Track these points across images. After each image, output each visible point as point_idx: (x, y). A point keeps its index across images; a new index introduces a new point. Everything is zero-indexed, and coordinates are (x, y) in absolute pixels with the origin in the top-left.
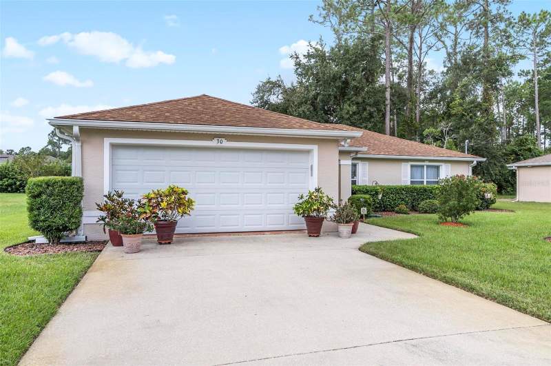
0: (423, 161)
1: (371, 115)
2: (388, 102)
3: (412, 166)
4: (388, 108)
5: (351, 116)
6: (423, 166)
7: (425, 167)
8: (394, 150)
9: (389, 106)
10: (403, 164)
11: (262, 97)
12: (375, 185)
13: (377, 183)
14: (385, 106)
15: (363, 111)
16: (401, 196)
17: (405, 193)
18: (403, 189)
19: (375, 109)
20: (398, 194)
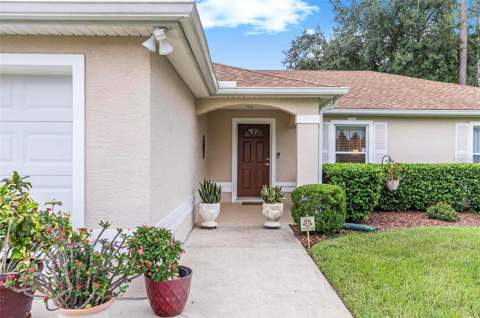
1: (435, 63)
2: (464, 46)
3: (476, 129)
4: (464, 55)
5: (405, 68)
8: (442, 101)
9: (465, 51)
10: (457, 124)
11: (296, 55)
12: (385, 163)
13: (390, 160)
14: (459, 52)
15: (423, 59)
16: (445, 184)
17: (453, 178)
18: (449, 172)
19: (441, 55)
20: (438, 179)
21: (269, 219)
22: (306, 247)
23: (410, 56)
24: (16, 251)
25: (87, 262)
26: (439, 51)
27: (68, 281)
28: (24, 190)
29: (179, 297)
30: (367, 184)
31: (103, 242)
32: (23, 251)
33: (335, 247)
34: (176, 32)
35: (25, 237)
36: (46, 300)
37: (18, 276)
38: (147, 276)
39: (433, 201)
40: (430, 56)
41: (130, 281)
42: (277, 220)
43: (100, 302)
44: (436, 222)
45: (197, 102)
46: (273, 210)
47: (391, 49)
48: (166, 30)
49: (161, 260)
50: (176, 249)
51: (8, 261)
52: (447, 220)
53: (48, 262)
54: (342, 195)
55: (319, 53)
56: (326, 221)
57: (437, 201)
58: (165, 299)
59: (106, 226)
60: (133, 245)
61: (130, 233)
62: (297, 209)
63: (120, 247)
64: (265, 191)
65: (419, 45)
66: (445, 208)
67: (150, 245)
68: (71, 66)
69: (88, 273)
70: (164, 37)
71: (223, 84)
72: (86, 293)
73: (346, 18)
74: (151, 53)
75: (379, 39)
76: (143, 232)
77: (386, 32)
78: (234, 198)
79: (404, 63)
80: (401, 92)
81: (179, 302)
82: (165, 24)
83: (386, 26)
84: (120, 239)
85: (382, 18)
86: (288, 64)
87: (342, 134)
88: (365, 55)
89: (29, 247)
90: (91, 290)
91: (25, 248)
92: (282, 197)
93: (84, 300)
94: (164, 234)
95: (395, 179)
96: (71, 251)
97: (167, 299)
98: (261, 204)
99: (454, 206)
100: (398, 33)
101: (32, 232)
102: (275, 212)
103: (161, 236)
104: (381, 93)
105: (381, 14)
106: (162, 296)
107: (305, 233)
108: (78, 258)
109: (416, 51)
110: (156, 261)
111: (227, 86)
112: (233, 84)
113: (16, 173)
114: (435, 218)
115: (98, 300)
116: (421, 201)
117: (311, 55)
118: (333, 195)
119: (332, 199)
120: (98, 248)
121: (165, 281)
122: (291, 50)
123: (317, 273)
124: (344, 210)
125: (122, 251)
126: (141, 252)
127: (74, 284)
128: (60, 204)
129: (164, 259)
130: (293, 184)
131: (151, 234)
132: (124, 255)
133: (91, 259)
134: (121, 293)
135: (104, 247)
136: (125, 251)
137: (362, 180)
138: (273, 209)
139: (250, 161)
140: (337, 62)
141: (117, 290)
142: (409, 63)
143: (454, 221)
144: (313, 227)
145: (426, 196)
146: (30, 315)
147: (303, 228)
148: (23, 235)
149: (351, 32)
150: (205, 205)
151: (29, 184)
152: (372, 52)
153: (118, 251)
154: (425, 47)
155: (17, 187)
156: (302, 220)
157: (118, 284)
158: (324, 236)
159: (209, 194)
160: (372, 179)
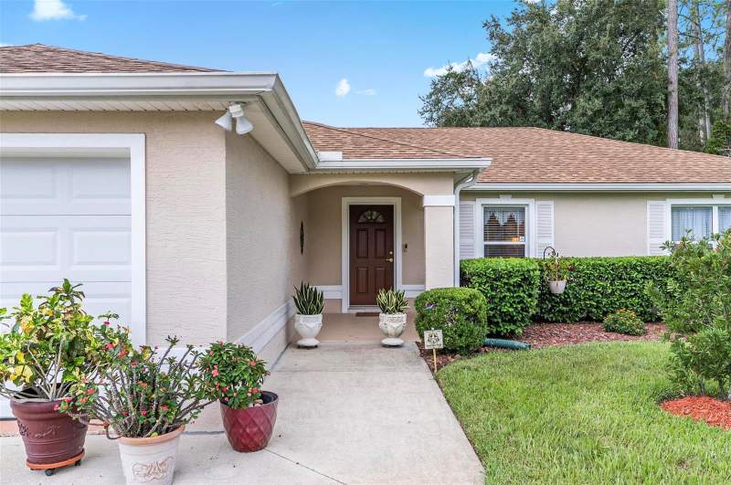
0: (710, 194)
1: (634, 114)
2: (674, 87)
3: (675, 209)
4: (674, 100)
6: (708, 209)
7: (715, 209)
8: (629, 171)
9: (675, 95)
10: (650, 202)
11: (438, 102)
12: (547, 257)
13: (554, 252)
14: (666, 95)
15: (617, 107)
16: (629, 285)
17: (640, 276)
18: (634, 268)
19: (641, 102)
20: (620, 278)
21: (387, 335)
22: (433, 370)
23: (598, 103)
24: (67, 373)
25: (153, 384)
26: (639, 95)
27: (130, 405)
28: (77, 300)
29: (262, 428)
30: (520, 286)
31: (171, 361)
32: (76, 373)
33: (469, 368)
34: (256, 106)
35: (78, 356)
36: (106, 427)
37: (75, 400)
38: (223, 402)
39: (613, 308)
40: (627, 102)
41: (202, 407)
42: (398, 336)
43: (167, 431)
44: (613, 336)
45: (291, 179)
46: (392, 323)
47: (573, 92)
48: (244, 105)
49: (240, 383)
50: (258, 370)
51: (58, 385)
52: (629, 333)
53: (106, 386)
54: (481, 301)
55: (470, 100)
56: (460, 336)
57: (620, 308)
58: (244, 431)
59: (174, 342)
60: (206, 365)
61: (202, 350)
62: (423, 322)
63: (191, 367)
64: (382, 297)
65: (610, 87)
66: (628, 317)
67: (227, 366)
68: (128, 149)
69: (154, 396)
70: (242, 114)
71: (324, 155)
72: (152, 419)
73: (508, 48)
74: (227, 132)
75: (554, 79)
76: (217, 349)
77: (565, 69)
78: (345, 308)
79: (590, 113)
80: (575, 159)
81: (261, 433)
82: (243, 99)
83: (563, 61)
84: (190, 358)
85: (558, 50)
86: (427, 115)
87: (493, 217)
88: (535, 101)
89: (82, 368)
90: (157, 415)
91: (78, 369)
92: (404, 304)
93: (150, 428)
94: (244, 352)
95: (561, 278)
96: (134, 372)
97: (248, 430)
98: (377, 314)
99: (642, 314)
100: (582, 69)
101: (87, 349)
102: (395, 325)
103: (239, 355)
104: (548, 160)
105: (556, 44)
106: (241, 427)
107: (430, 352)
108: (142, 379)
109: (606, 95)
110: (235, 384)
111: (331, 158)
112: (337, 156)
113: (66, 280)
114: (613, 331)
115: (165, 427)
116: (597, 307)
117: (459, 102)
118: (469, 301)
119: (467, 306)
120: (165, 369)
121: (245, 408)
122: (431, 95)
123: (439, 401)
124: (484, 321)
125: (192, 372)
126: (215, 373)
127: (138, 409)
128: (116, 316)
129: (244, 381)
130: (420, 287)
131: (227, 352)
132: (195, 376)
133: (157, 380)
134: (193, 419)
135: (171, 368)
136: (197, 371)
137: (512, 281)
138: (392, 320)
139: (367, 257)
140: (495, 111)
141: (187, 416)
142: (597, 113)
143: (638, 335)
144: (440, 344)
145: (605, 301)
146: (83, 450)
147: (428, 346)
148: (75, 353)
149: (514, 70)
150: (302, 316)
151: (82, 293)
152: (546, 97)
153: (188, 372)
154: (618, 90)
155: (68, 298)
156: (426, 334)
157: (188, 409)
158: (458, 356)
159: (308, 302)
160: (525, 279)
